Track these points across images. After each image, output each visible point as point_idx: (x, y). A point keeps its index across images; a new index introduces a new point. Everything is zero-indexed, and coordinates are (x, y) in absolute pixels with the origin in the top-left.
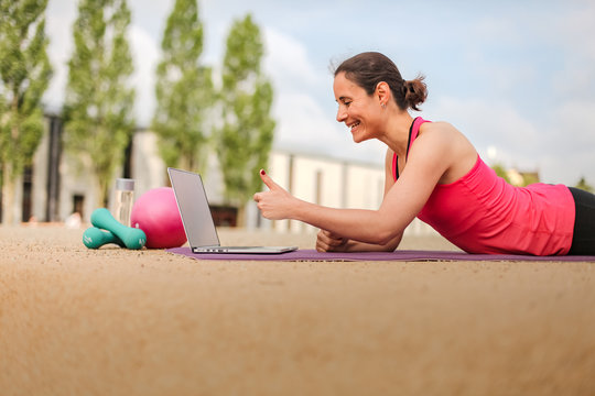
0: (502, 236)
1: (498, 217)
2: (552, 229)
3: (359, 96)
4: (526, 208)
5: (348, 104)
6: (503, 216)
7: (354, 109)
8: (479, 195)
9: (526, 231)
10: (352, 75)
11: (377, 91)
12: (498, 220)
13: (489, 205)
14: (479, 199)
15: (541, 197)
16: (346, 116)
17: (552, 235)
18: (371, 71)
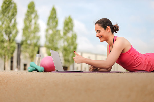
0: (139, 67)
1: (137, 61)
2: (152, 64)
3: (102, 30)
4: (145, 59)
5: (99, 32)
6: (139, 61)
7: (101, 34)
8: (132, 56)
9: (145, 65)
10: (100, 24)
11: (107, 28)
12: (137, 62)
13: (135, 58)
14: (132, 57)
15: (148, 56)
16: (98, 35)
17: (152, 66)
18: (105, 23)
